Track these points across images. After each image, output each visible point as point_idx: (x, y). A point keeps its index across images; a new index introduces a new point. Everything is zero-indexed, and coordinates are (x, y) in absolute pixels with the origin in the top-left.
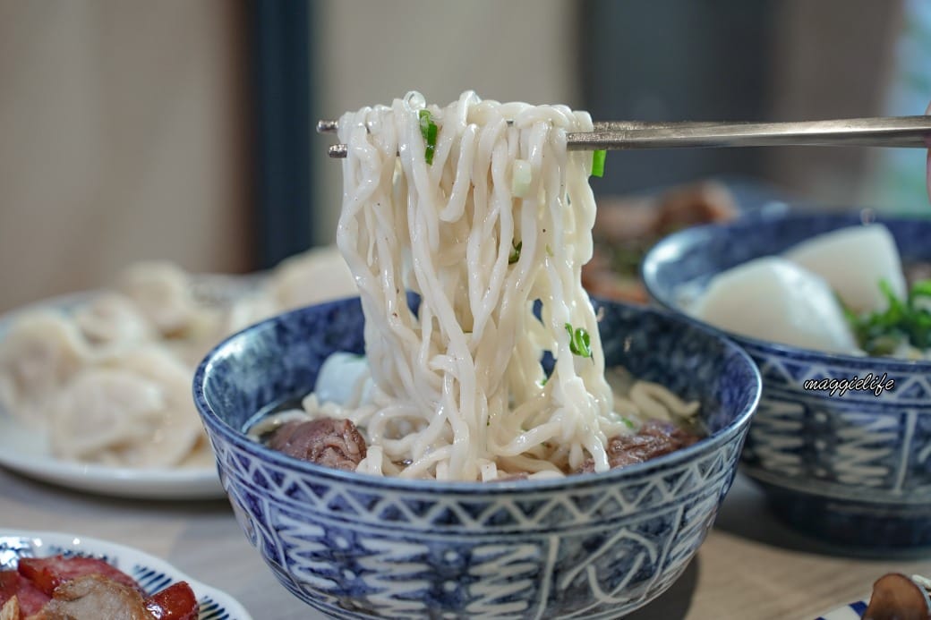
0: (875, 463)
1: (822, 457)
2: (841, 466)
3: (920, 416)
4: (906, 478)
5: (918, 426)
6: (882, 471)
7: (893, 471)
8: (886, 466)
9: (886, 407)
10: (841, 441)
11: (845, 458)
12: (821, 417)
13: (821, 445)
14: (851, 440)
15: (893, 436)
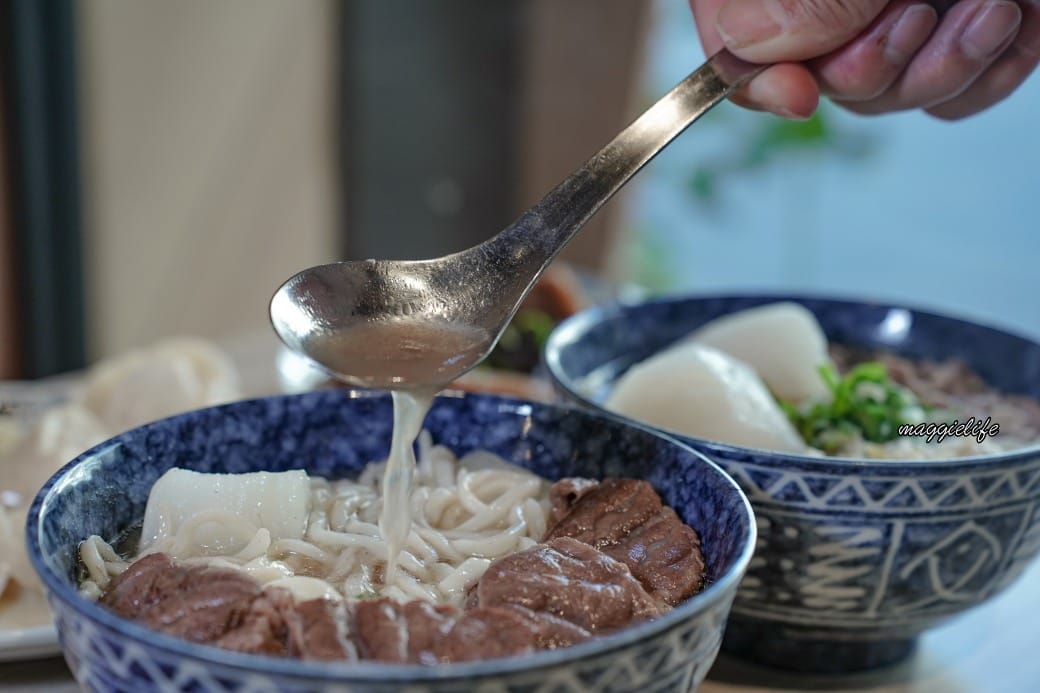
0: (851, 583)
1: (788, 578)
2: (809, 588)
3: (908, 526)
4: (885, 598)
5: (905, 538)
6: (858, 592)
7: (870, 590)
8: (864, 586)
9: (870, 518)
10: (813, 559)
11: (815, 579)
12: (791, 533)
13: (787, 564)
14: (826, 557)
15: (874, 551)
